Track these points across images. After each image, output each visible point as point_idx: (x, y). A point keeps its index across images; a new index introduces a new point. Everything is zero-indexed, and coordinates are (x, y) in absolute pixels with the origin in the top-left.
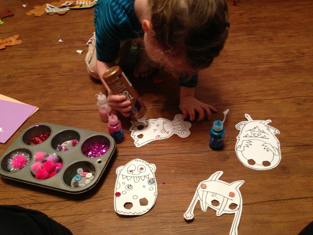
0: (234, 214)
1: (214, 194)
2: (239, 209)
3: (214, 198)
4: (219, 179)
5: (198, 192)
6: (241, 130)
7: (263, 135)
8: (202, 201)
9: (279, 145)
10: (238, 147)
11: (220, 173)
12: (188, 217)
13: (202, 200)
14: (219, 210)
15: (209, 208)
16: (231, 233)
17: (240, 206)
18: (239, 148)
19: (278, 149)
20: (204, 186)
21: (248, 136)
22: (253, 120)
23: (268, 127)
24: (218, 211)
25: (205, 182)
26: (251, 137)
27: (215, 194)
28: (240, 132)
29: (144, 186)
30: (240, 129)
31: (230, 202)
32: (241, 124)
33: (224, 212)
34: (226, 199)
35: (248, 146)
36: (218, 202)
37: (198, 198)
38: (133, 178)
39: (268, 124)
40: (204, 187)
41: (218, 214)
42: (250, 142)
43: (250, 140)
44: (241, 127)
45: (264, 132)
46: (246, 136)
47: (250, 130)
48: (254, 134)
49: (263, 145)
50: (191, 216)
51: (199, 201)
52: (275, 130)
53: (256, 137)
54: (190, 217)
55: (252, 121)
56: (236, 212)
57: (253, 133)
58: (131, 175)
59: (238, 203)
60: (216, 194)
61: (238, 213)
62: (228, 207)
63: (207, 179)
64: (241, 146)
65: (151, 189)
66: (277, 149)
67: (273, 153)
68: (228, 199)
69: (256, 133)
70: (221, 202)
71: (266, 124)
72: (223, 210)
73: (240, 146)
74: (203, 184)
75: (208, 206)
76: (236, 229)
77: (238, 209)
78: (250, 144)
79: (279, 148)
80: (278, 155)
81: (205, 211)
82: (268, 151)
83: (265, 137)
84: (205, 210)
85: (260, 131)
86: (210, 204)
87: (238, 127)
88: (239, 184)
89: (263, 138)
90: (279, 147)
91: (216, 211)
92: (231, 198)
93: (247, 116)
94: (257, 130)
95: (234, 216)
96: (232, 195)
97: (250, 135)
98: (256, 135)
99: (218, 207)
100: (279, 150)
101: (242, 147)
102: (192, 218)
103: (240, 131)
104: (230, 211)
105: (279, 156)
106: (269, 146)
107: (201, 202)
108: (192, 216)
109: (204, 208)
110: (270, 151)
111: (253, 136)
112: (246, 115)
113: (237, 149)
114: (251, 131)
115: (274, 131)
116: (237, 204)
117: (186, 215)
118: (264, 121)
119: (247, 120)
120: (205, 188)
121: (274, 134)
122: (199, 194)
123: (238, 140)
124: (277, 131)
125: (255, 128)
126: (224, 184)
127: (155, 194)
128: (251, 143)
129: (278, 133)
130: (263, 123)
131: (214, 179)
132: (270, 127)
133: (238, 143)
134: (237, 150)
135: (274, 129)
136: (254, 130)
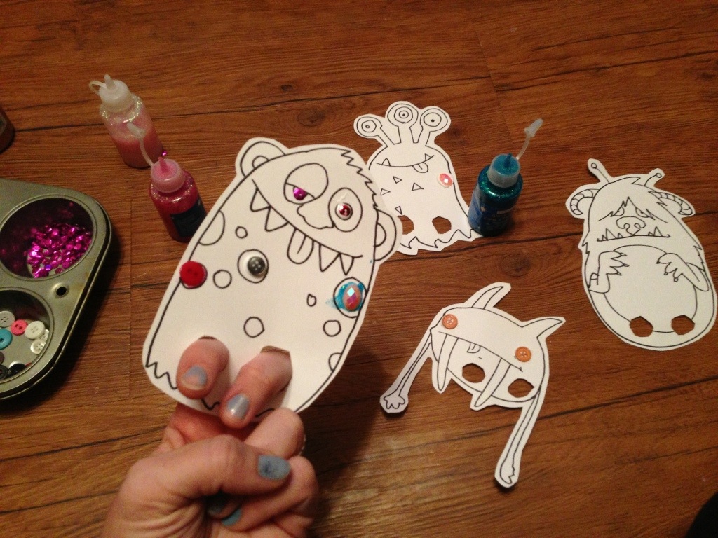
0: (520, 409)
1: (474, 347)
2: (536, 399)
3: (473, 359)
4: (494, 306)
5: (431, 333)
6: (584, 216)
7: (651, 225)
8: (438, 362)
9: (702, 253)
10: (591, 279)
11: (502, 287)
12: (392, 405)
13: (437, 358)
14: (480, 393)
15: (452, 383)
16: (503, 464)
17: (539, 390)
18: (594, 282)
19: (701, 267)
20: (450, 321)
21: (610, 236)
22: (614, 177)
23: (659, 196)
24: (475, 395)
25: (455, 310)
26: (619, 237)
27: (477, 348)
28: (585, 224)
29: (312, 300)
30: (582, 213)
31: (514, 375)
32: (580, 196)
33: (492, 402)
34: (504, 366)
35: (618, 273)
36: (482, 370)
37: (429, 354)
38: (289, 229)
39: (657, 185)
40: (451, 323)
41: (475, 406)
42: (621, 255)
43: (619, 251)
44: (584, 205)
45: (651, 216)
46: (605, 238)
47: (612, 215)
48: (626, 227)
49: (658, 262)
50: (399, 404)
51: (429, 361)
52: (680, 202)
53: (633, 235)
54: (396, 406)
55: (611, 179)
56: (525, 406)
57: (621, 223)
58: (289, 210)
59: (535, 382)
60: (480, 346)
61: (530, 409)
62: (507, 388)
63: (463, 301)
64: (598, 275)
65: (332, 328)
66: (699, 269)
67: (692, 285)
68: (510, 365)
69: (632, 221)
70: (488, 373)
71: (651, 184)
72: (492, 395)
73: (594, 277)
74: (449, 315)
75: (452, 380)
76: (516, 454)
77: (534, 397)
78: (624, 265)
79: (705, 264)
80: (706, 289)
81: (441, 392)
82: (676, 279)
83: (657, 234)
84: (441, 388)
85: (639, 212)
86: (459, 373)
87: (574, 208)
88: (549, 325)
89: (654, 236)
90: (702, 263)
91: (471, 395)
92: (519, 364)
93: (596, 166)
94: (630, 210)
95: (519, 416)
96: (523, 355)
97: (616, 231)
98: (632, 230)
99: (480, 386)
100: (704, 270)
101: (602, 277)
102: (402, 408)
103: (582, 220)
104: (509, 401)
105: (710, 291)
106: (677, 263)
107: (435, 364)
108: (402, 402)
109: (439, 382)
110: (681, 278)
111: (624, 233)
112: (590, 161)
113: (589, 286)
114: (615, 218)
115: (679, 210)
116: (533, 385)
117: (386, 399)
118: (644, 177)
119: (596, 180)
120: (454, 326)
121: (680, 217)
122: (431, 342)
123: (585, 256)
124: (687, 208)
125: (624, 204)
126: (506, 321)
127: (335, 359)
128: (622, 259)
129: (689, 212)
130: (642, 181)
131: (481, 304)
132: (664, 196)
133: (589, 267)
134: (589, 291)
135: (677, 200)
136: (621, 210)
